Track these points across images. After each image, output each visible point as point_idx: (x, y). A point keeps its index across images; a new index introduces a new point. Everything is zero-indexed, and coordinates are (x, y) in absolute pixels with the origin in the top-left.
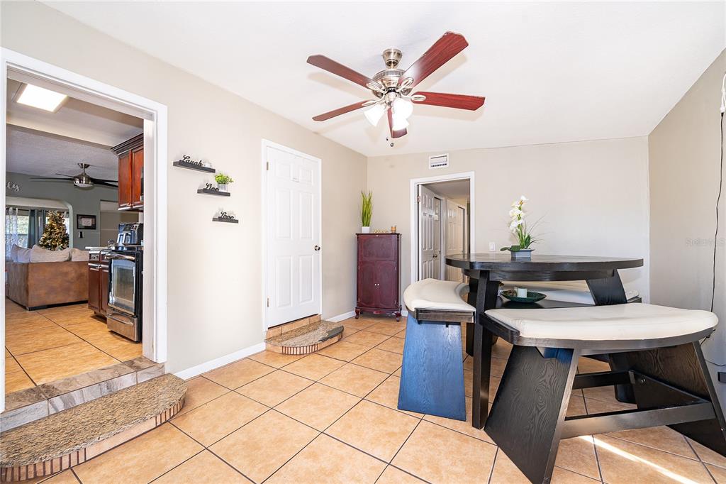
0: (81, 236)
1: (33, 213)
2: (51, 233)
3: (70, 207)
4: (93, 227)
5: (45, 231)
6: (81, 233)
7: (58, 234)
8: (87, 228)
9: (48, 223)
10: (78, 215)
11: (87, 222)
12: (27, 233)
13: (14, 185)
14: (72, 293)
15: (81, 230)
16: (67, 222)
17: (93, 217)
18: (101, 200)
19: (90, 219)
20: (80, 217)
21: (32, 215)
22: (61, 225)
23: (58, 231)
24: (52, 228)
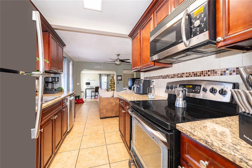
0: (118, 83)
1: (108, 75)
3: (115, 73)
5: (110, 81)
6: (118, 82)
7: (113, 82)
8: (120, 80)
9: (111, 78)
12: (107, 82)
13: (102, 66)
14: (114, 112)
15: (118, 81)
16: (115, 78)
18: (123, 70)
19: (120, 77)
20: (118, 76)
21: (108, 76)
22: (114, 79)
23: (113, 81)
24: (112, 80)
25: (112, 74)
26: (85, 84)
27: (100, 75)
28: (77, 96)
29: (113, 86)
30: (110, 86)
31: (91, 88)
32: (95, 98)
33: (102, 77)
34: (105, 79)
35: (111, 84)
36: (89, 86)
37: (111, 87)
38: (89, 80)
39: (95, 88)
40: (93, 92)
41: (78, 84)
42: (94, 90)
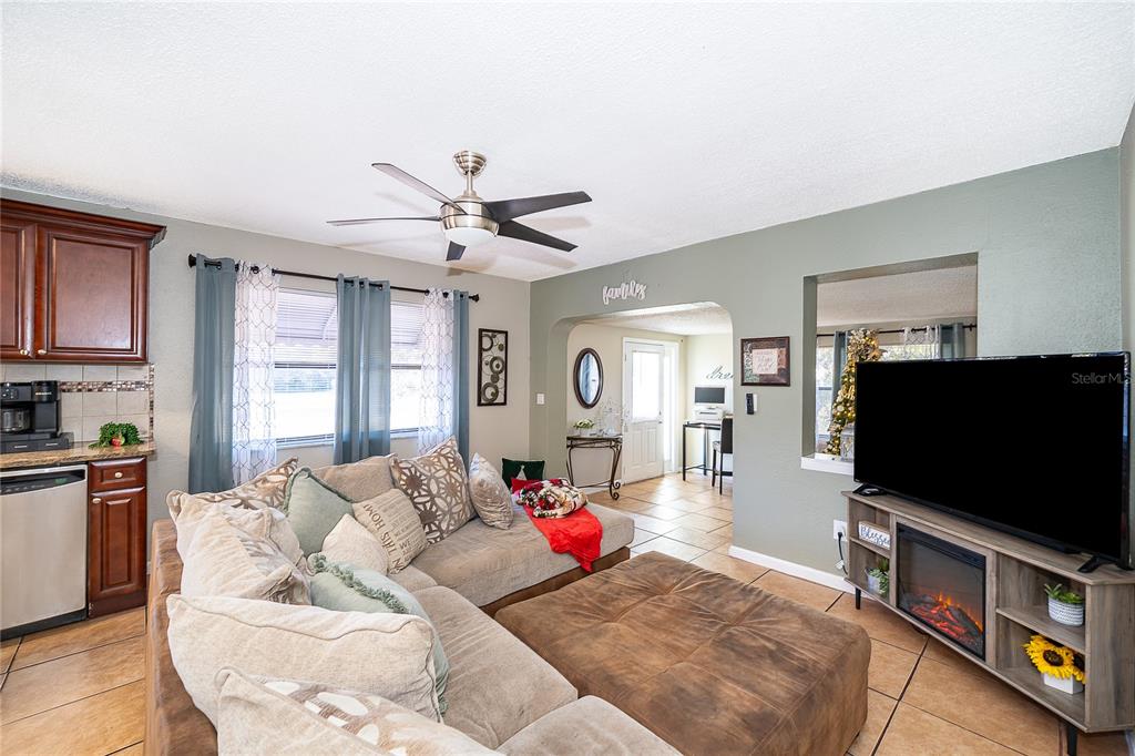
4: (781, 380)
6: (750, 397)
8: (767, 382)
10: (741, 340)
11: (764, 362)
17: (782, 343)
19: (775, 352)
26: (692, 395)
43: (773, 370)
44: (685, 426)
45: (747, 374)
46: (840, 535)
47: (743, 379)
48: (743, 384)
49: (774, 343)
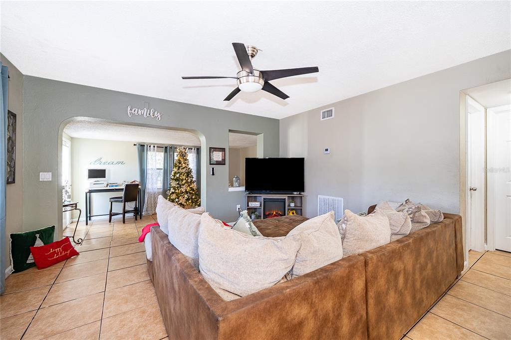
0: (213, 174)
1: (168, 150)
2: (179, 167)
4: (222, 163)
6: (213, 169)
7: (184, 168)
8: (218, 163)
9: (176, 158)
10: (210, 148)
11: (217, 156)
12: (162, 168)
13: (156, 113)
15: (213, 166)
17: (223, 150)
18: (230, 131)
19: (221, 153)
20: (212, 150)
21: (166, 151)
22: (186, 160)
23: (184, 165)
24: (180, 163)
25: (181, 146)
26: (86, 174)
27: (142, 147)
28: (37, 232)
29: (184, 181)
30: (177, 180)
31: (108, 188)
32: (124, 222)
33: (149, 153)
34: (156, 161)
35: (178, 176)
36: (102, 183)
37: (178, 184)
38: (103, 161)
39: (123, 187)
40: (116, 201)
41: (46, 176)
42: (122, 194)
43: (220, 159)
44: (91, 192)
45: (212, 160)
46: (239, 209)
47: (210, 162)
48: (210, 164)
49: (221, 150)
